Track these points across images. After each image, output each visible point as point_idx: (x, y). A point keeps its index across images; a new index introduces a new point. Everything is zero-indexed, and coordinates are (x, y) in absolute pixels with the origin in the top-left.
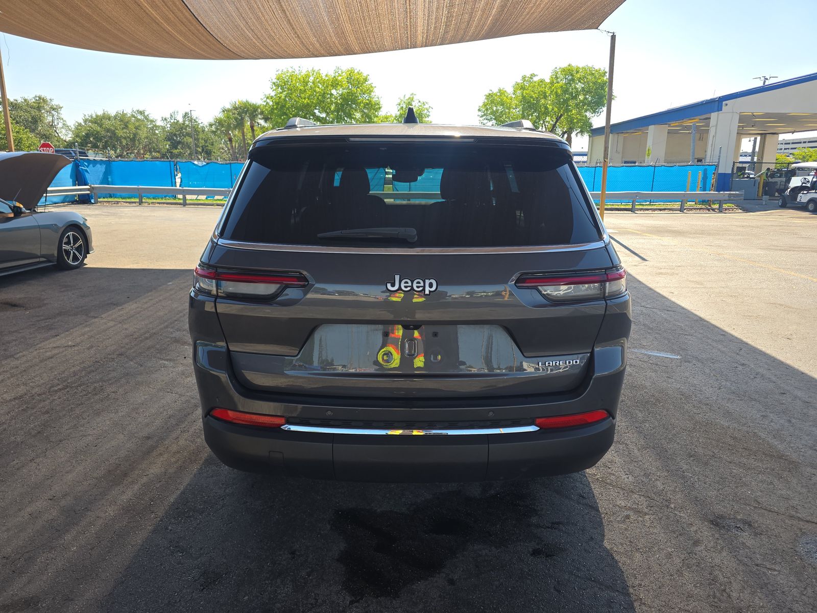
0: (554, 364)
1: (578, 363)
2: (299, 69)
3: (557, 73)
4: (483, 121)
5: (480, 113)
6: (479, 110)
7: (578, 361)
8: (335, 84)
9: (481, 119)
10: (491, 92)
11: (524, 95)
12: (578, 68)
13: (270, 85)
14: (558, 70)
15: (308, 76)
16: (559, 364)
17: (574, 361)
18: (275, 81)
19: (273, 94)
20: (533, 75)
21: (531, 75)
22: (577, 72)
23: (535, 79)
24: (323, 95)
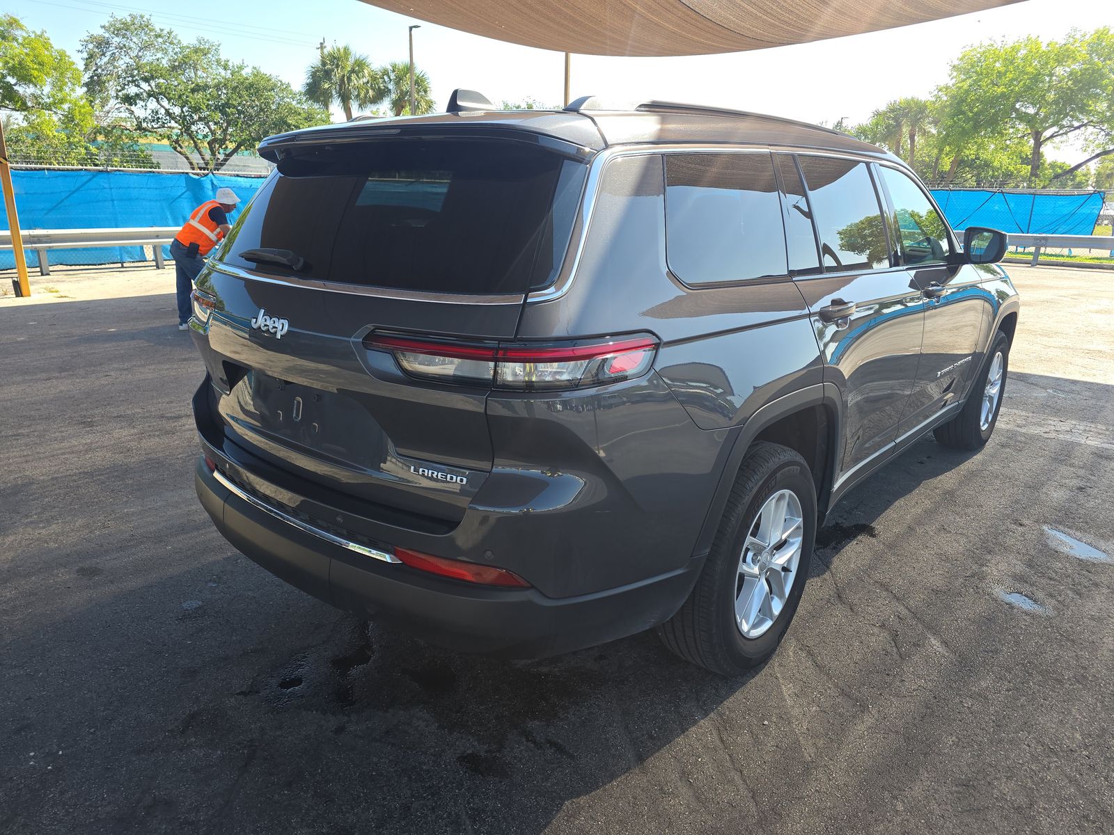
0: (430, 475)
1: (464, 482)
2: (1003, 39)
7: (465, 479)
8: (1063, 56)
13: (947, 69)
15: (1015, 49)
16: (437, 476)
17: (459, 478)
18: (956, 62)
19: (950, 83)
24: (1036, 78)
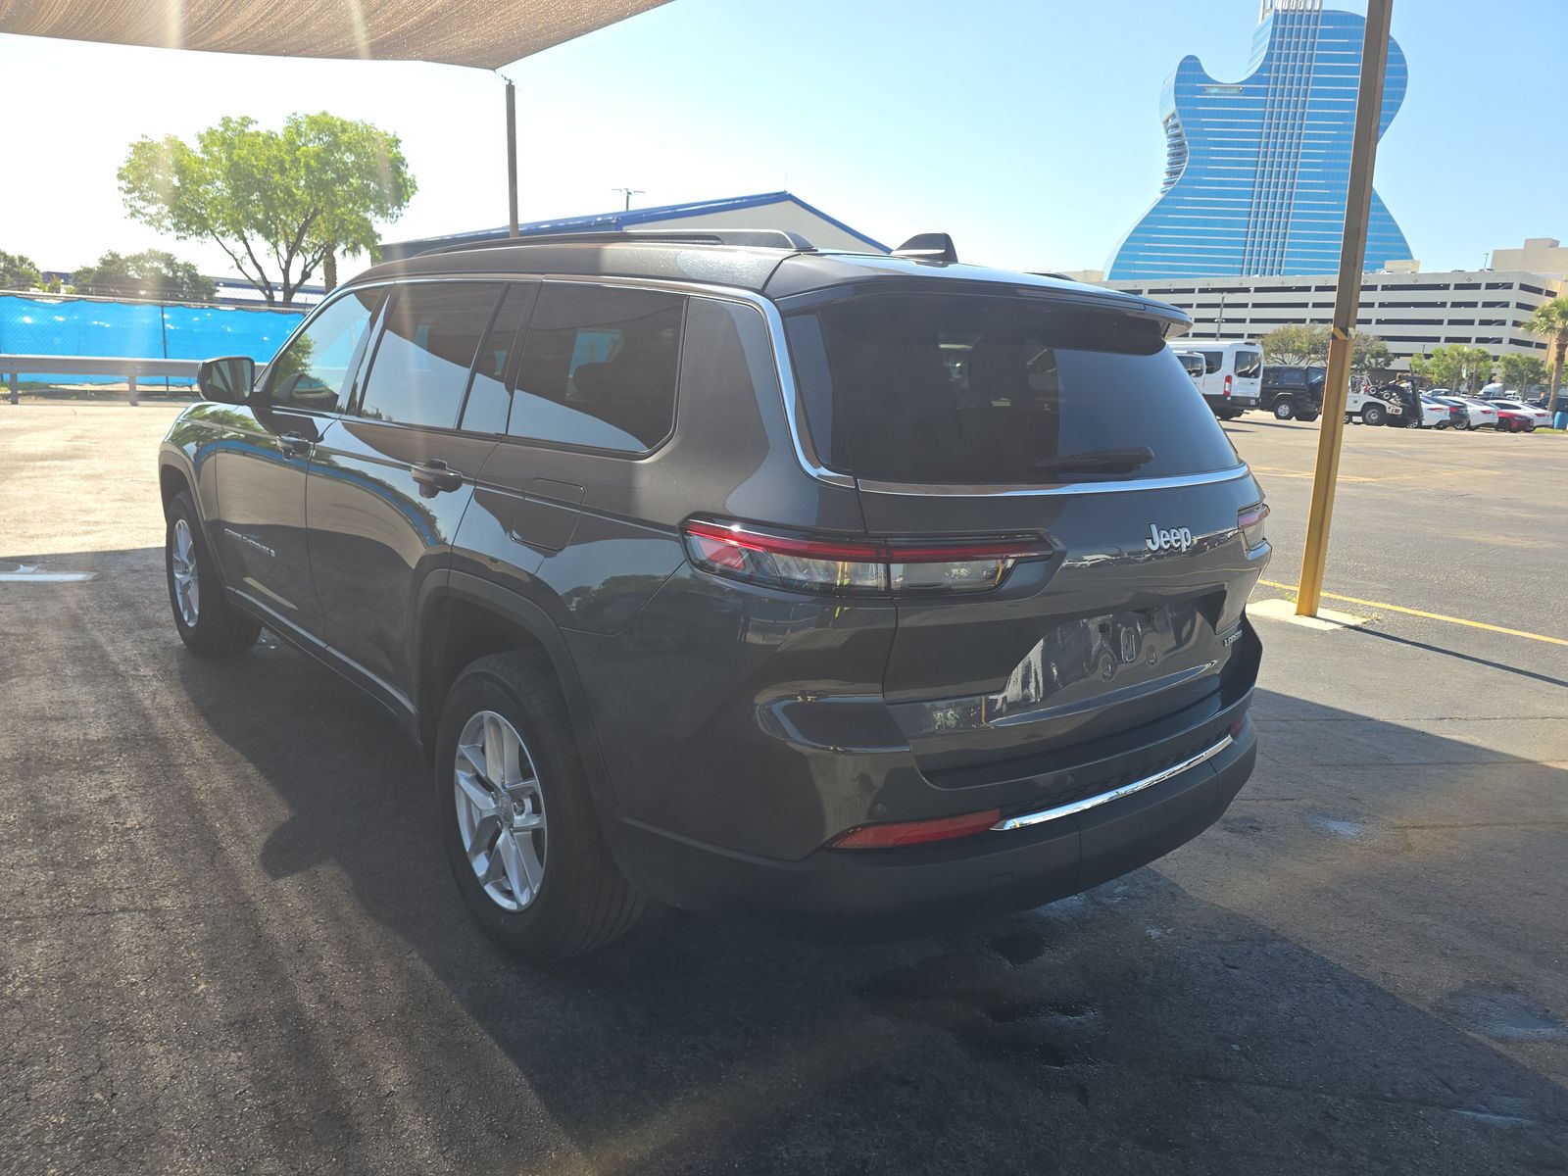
3: (298, 126)
4: (133, 203)
5: (124, 184)
6: (121, 177)
9: (128, 197)
10: (144, 140)
11: (236, 159)
12: (343, 123)
14: (300, 120)
20: (246, 121)
21: (243, 119)
22: (344, 131)
23: (252, 129)
